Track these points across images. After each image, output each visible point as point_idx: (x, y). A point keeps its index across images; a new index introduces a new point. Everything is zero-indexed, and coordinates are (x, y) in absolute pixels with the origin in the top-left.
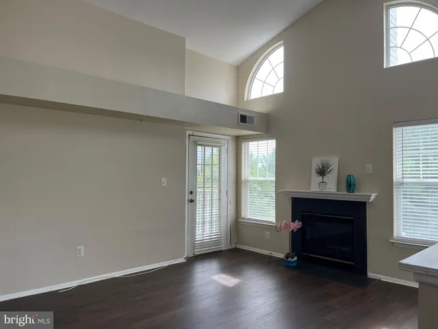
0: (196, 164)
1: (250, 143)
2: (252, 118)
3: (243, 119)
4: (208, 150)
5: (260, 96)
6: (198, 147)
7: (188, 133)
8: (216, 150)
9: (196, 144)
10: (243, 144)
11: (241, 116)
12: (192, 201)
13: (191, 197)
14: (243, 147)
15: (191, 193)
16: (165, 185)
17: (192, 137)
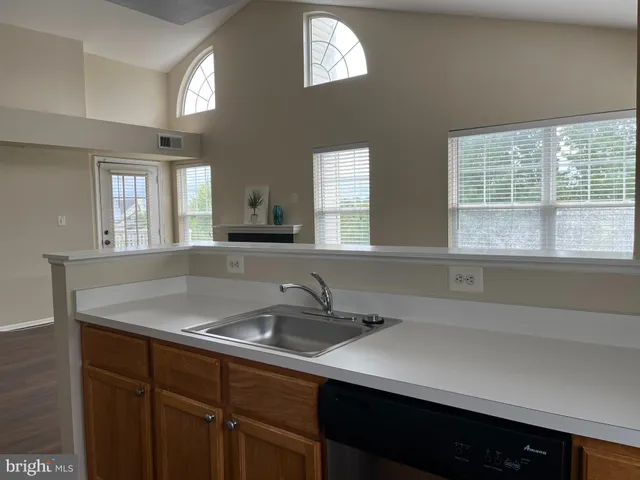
0: (112, 198)
1: (188, 170)
2: (179, 140)
3: (165, 142)
4: (129, 179)
5: (193, 112)
6: (113, 176)
7: (96, 159)
8: (141, 180)
9: (110, 173)
10: (178, 171)
11: (162, 138)
12: (108, 243)
13: (106, 238)
14: (178, 174)
15: (106, 233)
16: (64, 223)
17: (102, 165)
